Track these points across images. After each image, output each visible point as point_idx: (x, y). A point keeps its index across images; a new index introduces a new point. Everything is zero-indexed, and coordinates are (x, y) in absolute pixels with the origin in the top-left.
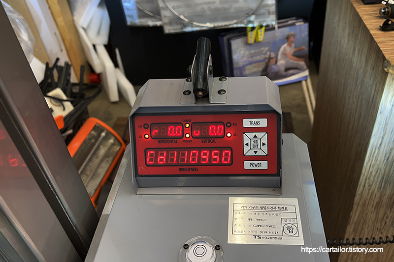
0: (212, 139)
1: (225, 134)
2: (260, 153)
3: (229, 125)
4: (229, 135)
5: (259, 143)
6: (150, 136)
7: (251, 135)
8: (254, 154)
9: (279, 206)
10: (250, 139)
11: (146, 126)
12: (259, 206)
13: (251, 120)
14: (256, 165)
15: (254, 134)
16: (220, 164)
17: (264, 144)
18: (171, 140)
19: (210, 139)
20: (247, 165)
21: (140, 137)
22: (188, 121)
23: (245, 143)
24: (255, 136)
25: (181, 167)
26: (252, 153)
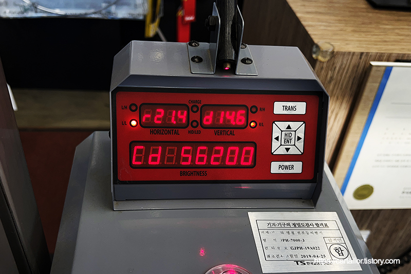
0: (230, 130)
1: (248, 124)
2: (293, 151)
3: (254, 110)
5: (293, 137)
6: (139, 122)
7: (283, 125)
8: (286, 153)
9: (317, 222)
10: (282, 131)
11: (133, 108)
12: (291, 223)
13: (285, 104)
14: (286, 167)
15: (287, 124)
16: (238, 167)
17: (299, 138)
18: (169, 129)
19: (227, 130)
20: (275, 168)
21: (124, 123)
22: (197, 102)
23: (274, 136)
24: (289, 127)
25: (182, 170)
26: (281, 151)
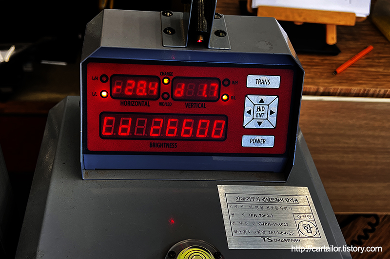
0: (201, 103)
1: (220, 96)
2: (266, 125)
3: (226, 83)
4: (225, 97)
5: (266, 110)
6: (110, 94)
7: (255, 99)
8: (257, 126)
9: (287, 197)
10: (254, 105)
11: (103, 79)
12: (261, 197)
13: (258, 77)
14: (258, 141)
15: (260, 97)
16: (209, 139)
17: (272, 112)
18: (140, 101)
19: (198, 103)
20: (247, 141)
21: (95, 94)
22: (168, 74)
23: (246, 110)
24: (262, 101)
25: (153, 141)
